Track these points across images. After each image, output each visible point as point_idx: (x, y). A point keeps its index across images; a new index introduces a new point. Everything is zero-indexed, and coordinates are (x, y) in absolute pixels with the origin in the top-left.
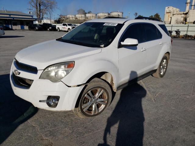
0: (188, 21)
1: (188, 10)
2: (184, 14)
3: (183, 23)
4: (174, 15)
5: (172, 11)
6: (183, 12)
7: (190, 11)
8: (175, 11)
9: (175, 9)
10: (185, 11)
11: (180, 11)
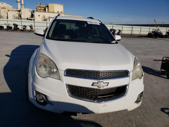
0: (22, 17)
1: (20, 8)
2: (17, 11)
3: (19, 19)
4: (9, 11)
5: (6, 7)
6: (16, 10)
7: (22, 9)
8: (9, 8)
9: (8, 5)
10: (18, 9)
11: (13, 8)
